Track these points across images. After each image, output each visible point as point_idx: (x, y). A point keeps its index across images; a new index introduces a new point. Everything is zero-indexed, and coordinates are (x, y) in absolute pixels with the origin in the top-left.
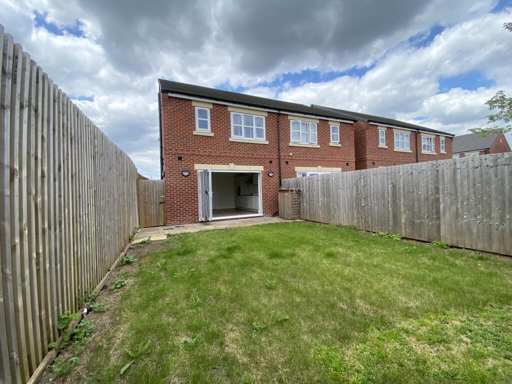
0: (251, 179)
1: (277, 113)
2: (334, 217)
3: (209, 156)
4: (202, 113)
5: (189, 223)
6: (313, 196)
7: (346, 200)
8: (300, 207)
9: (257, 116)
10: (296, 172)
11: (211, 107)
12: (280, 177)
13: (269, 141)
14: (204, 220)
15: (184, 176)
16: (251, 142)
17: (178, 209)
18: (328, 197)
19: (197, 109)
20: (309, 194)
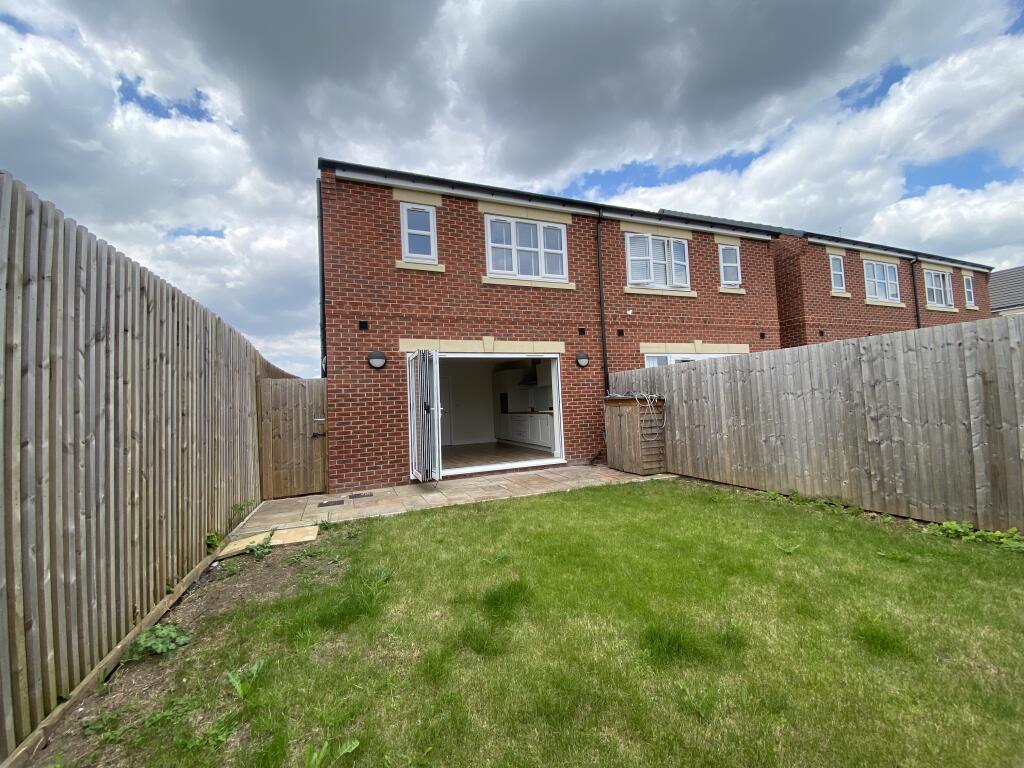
0: (532, 373)
1: (593, 217)
2: (770, 470)
3: (433, 319)
4: (417, 218)
5: (384, 486)
6: (701, 411)
7: (811, 426)
8: (663, 441)
9: (546, 225)
10: (643, 355)
11: (439, 202)
12: (605, 368)
13: (577, 282)
14: (420, 477)
15: (372, 367)
16: (534, 285)
17: (359, 451)
18: (750, 415)
19: (404, 209)
20: (690, 409)
